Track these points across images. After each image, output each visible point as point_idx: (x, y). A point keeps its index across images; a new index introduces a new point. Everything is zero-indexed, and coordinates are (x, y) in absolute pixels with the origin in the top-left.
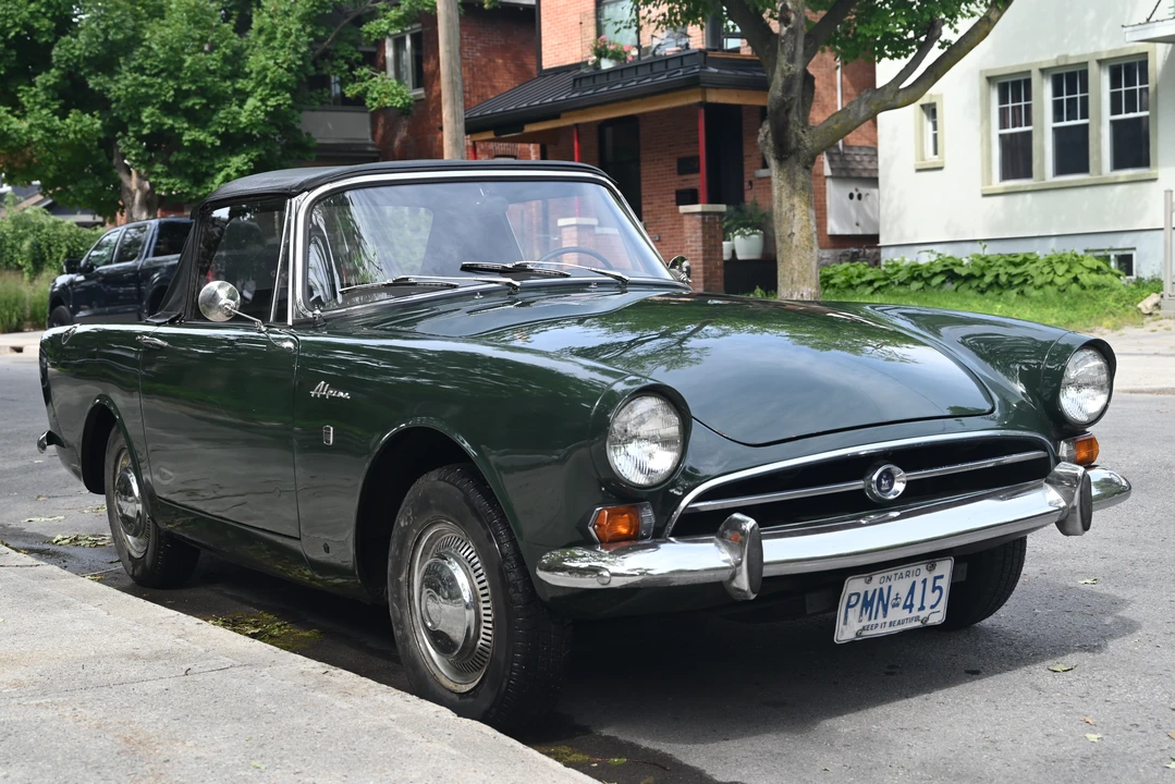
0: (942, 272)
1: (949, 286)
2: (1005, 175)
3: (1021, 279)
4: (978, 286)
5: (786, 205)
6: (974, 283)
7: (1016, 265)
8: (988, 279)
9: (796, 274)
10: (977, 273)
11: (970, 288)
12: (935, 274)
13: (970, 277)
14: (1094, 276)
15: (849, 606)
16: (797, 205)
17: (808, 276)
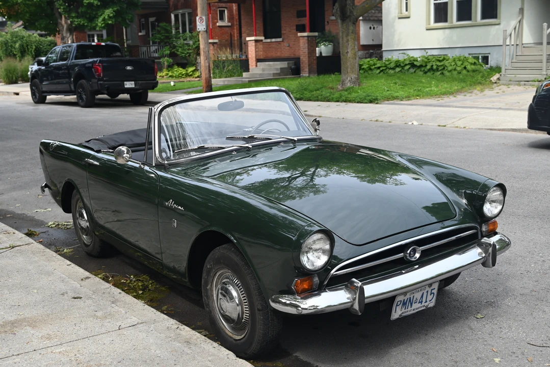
0: (409, 64)
1: (412, 70)
2: (436, 21)
3: (442, 67)
4: (424, 70)
5: (345, 40)
6: (423, 69)
7: (440, 61)
8: (428, 67)
9: (349, 69)
10: (424, 65)
11: (421, 71)
12: (406, 65)
13: (421, 66)
14: (473, 66)
15: (397, 306)
16: (350, 40)
17: (354, 70)
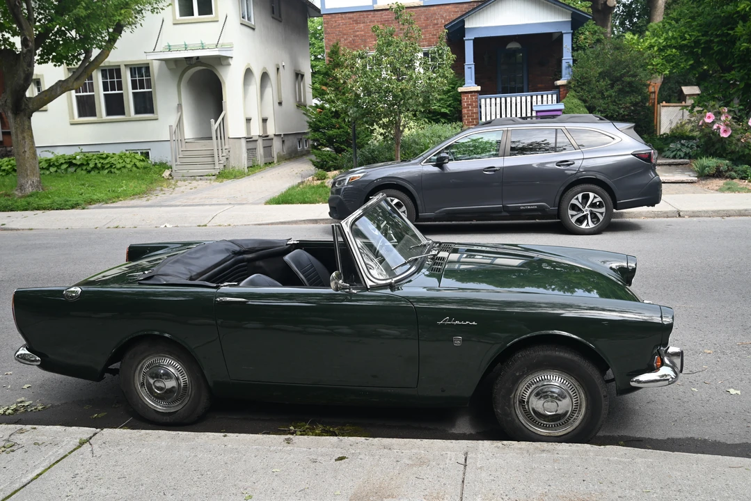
0: (65, 162)
1: (72, 170)
2: (81, 115)
3: (109, 165)
4: (86, 169)
5: (20, 137)
6: (84, 168)
7: (103, 158)
8: (92, 165)
9: (29, 172)
10: (85, 163)
11: (82, 170)
12: (62, 164)
13: (82, 165)
14: (142, 163)
16: (26, 137)
17: (35, 172)
